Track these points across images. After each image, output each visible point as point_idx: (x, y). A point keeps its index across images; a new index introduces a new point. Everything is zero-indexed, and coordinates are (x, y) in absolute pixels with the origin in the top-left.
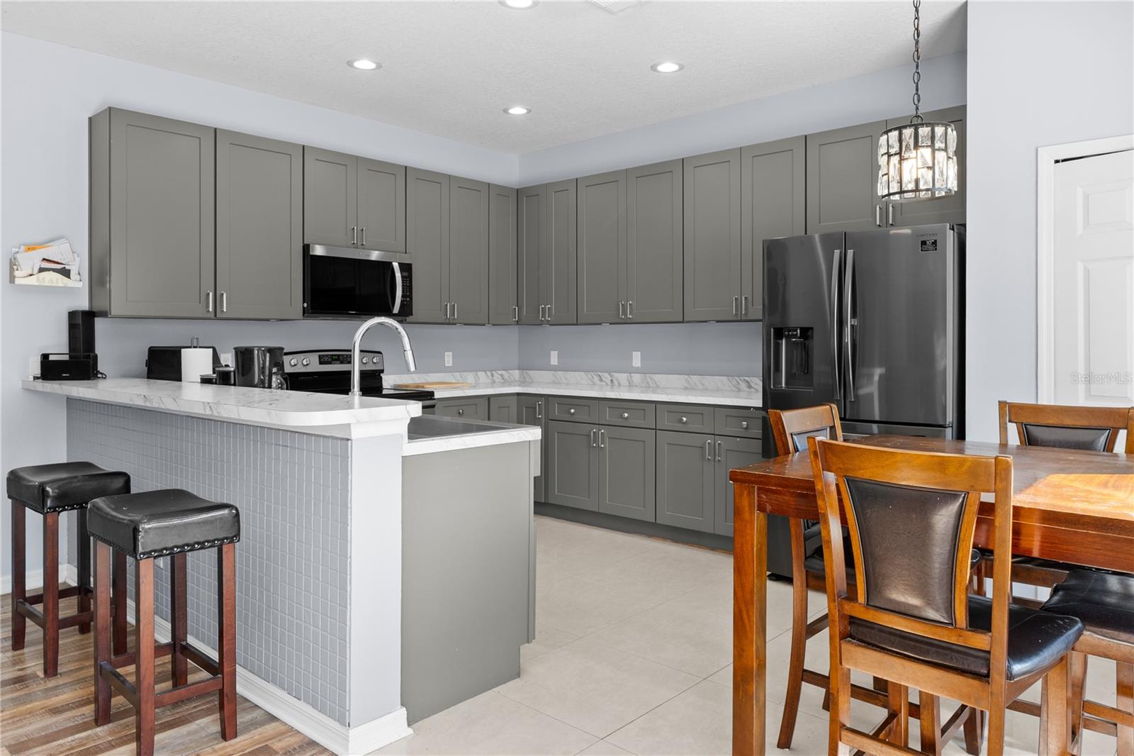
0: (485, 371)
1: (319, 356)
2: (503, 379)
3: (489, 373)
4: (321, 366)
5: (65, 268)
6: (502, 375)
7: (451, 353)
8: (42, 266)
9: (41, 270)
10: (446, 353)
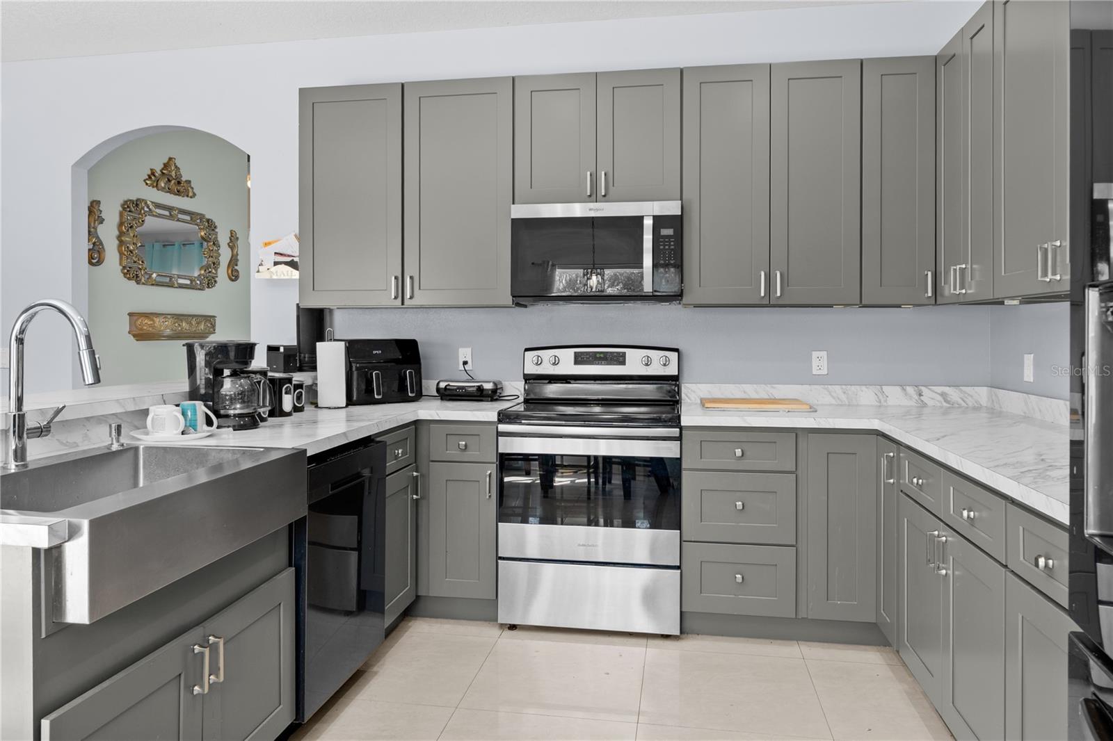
0: (902, 386)
1: (575, 353)
2: (946, 401)
3: (910, 390)
4: (576, 366)
5: (293, 260)
6: (943, 395)
7: (824, 354)
8: (276, 260)
9: (276, 263)
10: (815, 354)
